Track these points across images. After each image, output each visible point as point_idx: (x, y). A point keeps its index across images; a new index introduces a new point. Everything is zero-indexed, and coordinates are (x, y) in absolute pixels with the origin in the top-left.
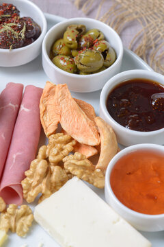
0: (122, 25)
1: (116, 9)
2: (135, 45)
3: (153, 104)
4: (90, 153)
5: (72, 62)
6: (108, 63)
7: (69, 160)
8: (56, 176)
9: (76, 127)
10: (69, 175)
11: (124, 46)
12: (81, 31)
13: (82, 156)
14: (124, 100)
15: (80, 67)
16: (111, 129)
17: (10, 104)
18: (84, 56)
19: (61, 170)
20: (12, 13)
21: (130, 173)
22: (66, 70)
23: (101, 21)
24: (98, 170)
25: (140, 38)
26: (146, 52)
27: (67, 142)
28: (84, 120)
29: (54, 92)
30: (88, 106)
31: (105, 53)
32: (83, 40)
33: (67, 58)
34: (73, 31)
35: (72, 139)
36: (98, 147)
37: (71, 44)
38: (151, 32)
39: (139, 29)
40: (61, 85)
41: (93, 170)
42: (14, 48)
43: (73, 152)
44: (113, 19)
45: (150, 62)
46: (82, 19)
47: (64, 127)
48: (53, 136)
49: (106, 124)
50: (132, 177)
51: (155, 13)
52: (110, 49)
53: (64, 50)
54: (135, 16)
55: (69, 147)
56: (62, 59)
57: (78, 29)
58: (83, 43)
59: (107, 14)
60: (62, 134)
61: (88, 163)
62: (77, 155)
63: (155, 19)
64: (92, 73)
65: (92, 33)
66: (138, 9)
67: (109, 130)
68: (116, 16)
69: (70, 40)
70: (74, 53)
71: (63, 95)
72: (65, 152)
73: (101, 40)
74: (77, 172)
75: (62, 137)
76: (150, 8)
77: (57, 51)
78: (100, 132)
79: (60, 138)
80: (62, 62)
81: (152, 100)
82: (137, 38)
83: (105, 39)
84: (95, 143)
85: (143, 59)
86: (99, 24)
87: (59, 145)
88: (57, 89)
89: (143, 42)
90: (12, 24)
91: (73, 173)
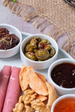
0: (58, 36)
1: (54, 29)
2: (64, 45)
3: (73, 74)
4: (44, 99)
5: (35, 55)
6: (51, 55)
7: (34, 103)
8: (28, 111)
9: (37, 86)
10: (34, 110)
11: (58, 47)
12: (38, 40)
13: (40, 101)
14: (59, 73)
15: (38, 57)
16: (53, 88)
17: (5, 76)
18: (40, 53)
19: (30, 108)
20: (6, 33)
21: (63, 109)
22: (31, 59)
24: (48, 108)
25: (66, 42)
26: (69, 49)
27: (32, 94)
28: (41, 83)
30: (42, 76)
31: (50, 51)
32: (39, 44)
33: (32, 54)
34: (34, 41)
35: (35, 93)
36: (47, 96)
37: (34, 47)
38: (71, 39)
39: (66, 38)
40: (29, 67)
41: (45, 107)
42: (7, 49)
43: (35, 99)
44: (53, 33)
45: (71, 53)
46: (39, 35)
47: (31, 87)
48: (26, 91)
49: (51, 85)
51: (73, 30)
52: (52, 48)
53: (31, 49)
54: (64, 32)
55: (33, 96)
56: (30, 54)
57: (37, 39)
58: (39, 46)
59: (51, 31)
60: (30, 90)
61: (43, 104)
62: (38, 100)
63: (73, 33)
64: (44, 60)
65: (44, 41)
66: (65, 28)
67: (52, 88)
68: (55, 32)
69: (33, 45)
70: (35, 51)
71: (30, 71)
72: (32, 99)
73: (48, 44)
74: (38, 109)
76: (71, 28)
77: (27, 50)
78: (48, 89)
79: (29, 92)
80: (29, 55)
81: (73, 73)
82: (65, 42)
83: (50, 44)
84: (46, 94)
85: (68, 53)
86: (46, 37)
87: (29, 96)
88: (27, 69)
89: (68, 44)
90: (5, 38)
91: (36, 109)
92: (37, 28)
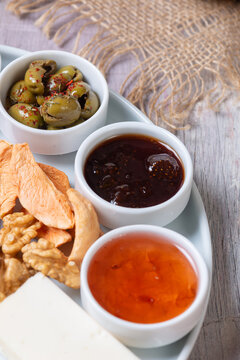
0: (110, 61)
1: (102, 38)
2: (128, 87)
3: (150, 169)
4: (62, 239)
5: (37, 113)
6: (87, 113)
7: (31, 250)
8: (11, 272)
9: (41, 202)
10: (31, 271)
11: (109, 88)
12: (49, 69)
13: (49, 243)
14: (109, 165)
15: (47, 119)
16: (89, 205)
18: (52, 105)
19: (19, 263)
21: (116, 267)
22: (28, 124)
23: (81, 55)
24: (71, 264)
25: (135, 78)
26: (144, 97)
27: (28, 225)
28: (52, 193)
29: (10, 155)
30: (59, 173)
31: (83, 99)
32: (52, 81)
33: (29, 107)
34: (38, 70)
35: (35, 221)
36: (71, 231)
37: (35, 87)
38: (151, 69)
39: (135, 65)
40: (20, 145)
41: (65, 263)
43: (36, 239)
44: (98, 52)
45: (149, 110)
46: (52, 52)
47: (24, 203)
48: (8, 216)
49: (83, 199)
50: (119, 272)
51: (157, 43)
52: (91, 93)
53: (26, 96)
54: (128, 48)
55: (31, 231)
56: (22, 108)
57: (44, 66)
58: (52, 85)
59: (89, 45)
60: (22, 213)
61: (58, 254)
62: (42, 242)
63: (157, 51)
64: (64, 127)
65: (66, 72)
66: (133, 37)
67: (86, 206)
68: (101, 48)
69: (34, 81)
70: (39, 100)
71: (23, 158)
72: (25, 238)
73: (78, 81)
74: (41, 267)
75: (20, 218)
76: (150, 36)
77: (16, 97)
78: (75, 209)
79: (19, 219)
80: (22, 113)
81: (149, 164)
82: (131, 79)
83: (84, 80)
84: (67, 225)
85: (139, 108)
86: (76, 59)
87: (16, 229)
88: (14, 151)
89: (140, 83)
91: (36, 267)
92: (48, 36)
